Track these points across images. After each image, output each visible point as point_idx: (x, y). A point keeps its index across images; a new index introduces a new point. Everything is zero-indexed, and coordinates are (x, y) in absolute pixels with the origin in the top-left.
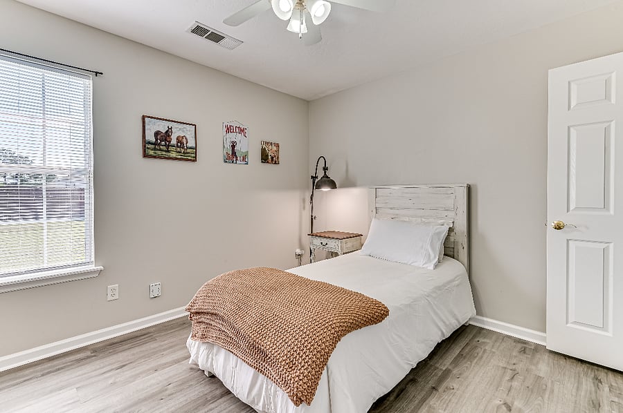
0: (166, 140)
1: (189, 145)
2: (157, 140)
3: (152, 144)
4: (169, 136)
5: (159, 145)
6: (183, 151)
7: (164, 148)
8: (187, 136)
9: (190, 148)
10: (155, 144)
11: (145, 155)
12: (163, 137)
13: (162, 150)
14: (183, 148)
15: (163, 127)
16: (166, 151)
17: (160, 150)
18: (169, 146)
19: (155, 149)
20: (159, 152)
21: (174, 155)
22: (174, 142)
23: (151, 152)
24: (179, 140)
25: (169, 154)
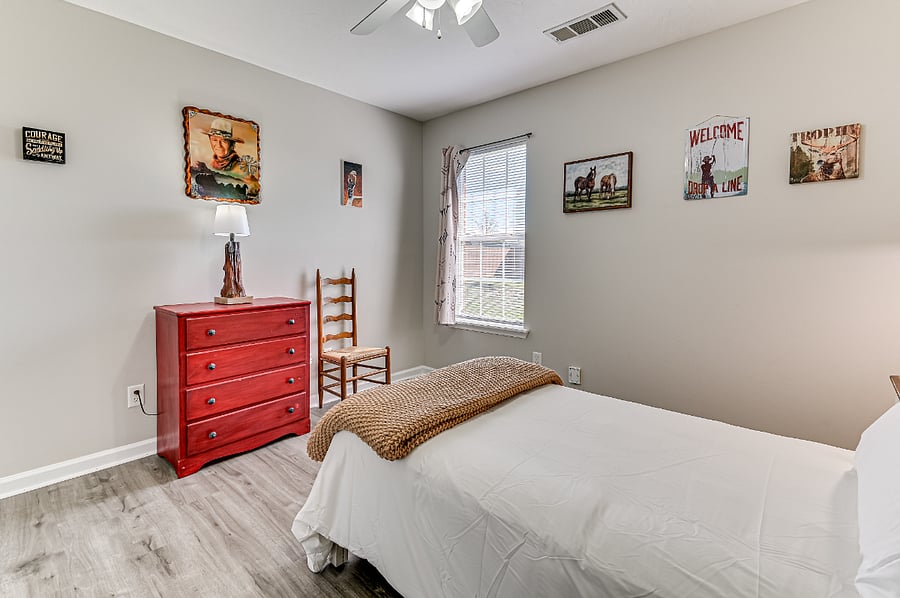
0: (588, 186)
1: (618, 185)
2: (577, 189)
3: (572, 195)
4: (592, 180)
5: (580, 194)
6: (608, 195)
7: (585, 197)
8: (617, 174)
9: (621, 189)
10: (575, 195)
11: (566, 211)
12: (585, 184)
13: (583, 201)
14: (609, 192)
15: (583, 171)
16: (587, 201)
17: (581, 201)
18: (591, 193)
19: (574, 201)
20: (579, 204)
21: (596, 204)
22: (597, 185)
23: (571, 206)
24: (605, 183)
25: (591, 204)
